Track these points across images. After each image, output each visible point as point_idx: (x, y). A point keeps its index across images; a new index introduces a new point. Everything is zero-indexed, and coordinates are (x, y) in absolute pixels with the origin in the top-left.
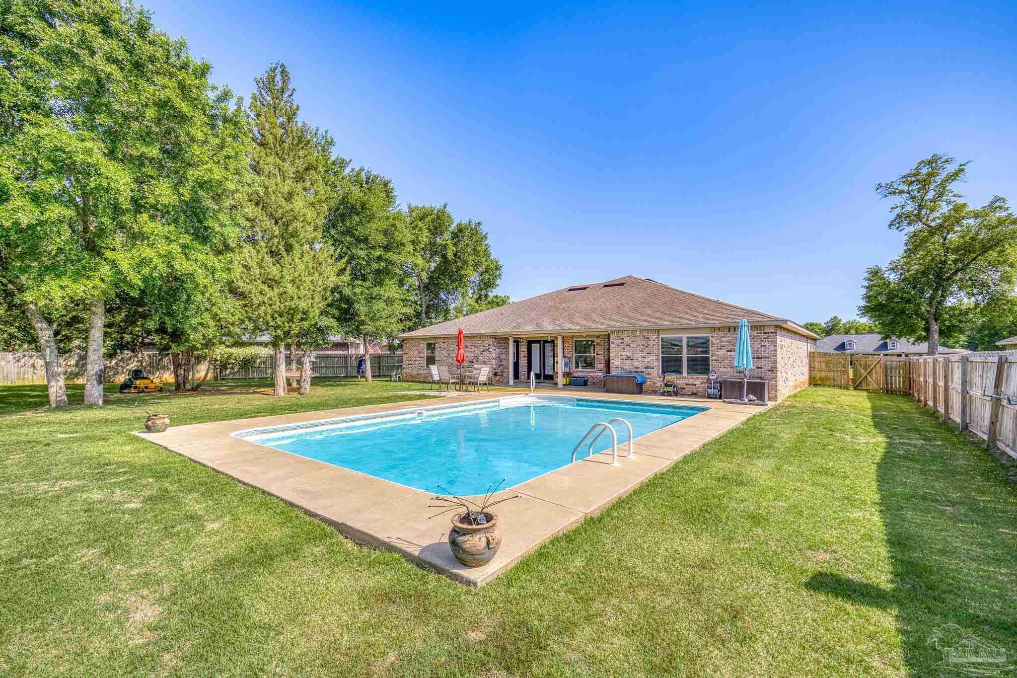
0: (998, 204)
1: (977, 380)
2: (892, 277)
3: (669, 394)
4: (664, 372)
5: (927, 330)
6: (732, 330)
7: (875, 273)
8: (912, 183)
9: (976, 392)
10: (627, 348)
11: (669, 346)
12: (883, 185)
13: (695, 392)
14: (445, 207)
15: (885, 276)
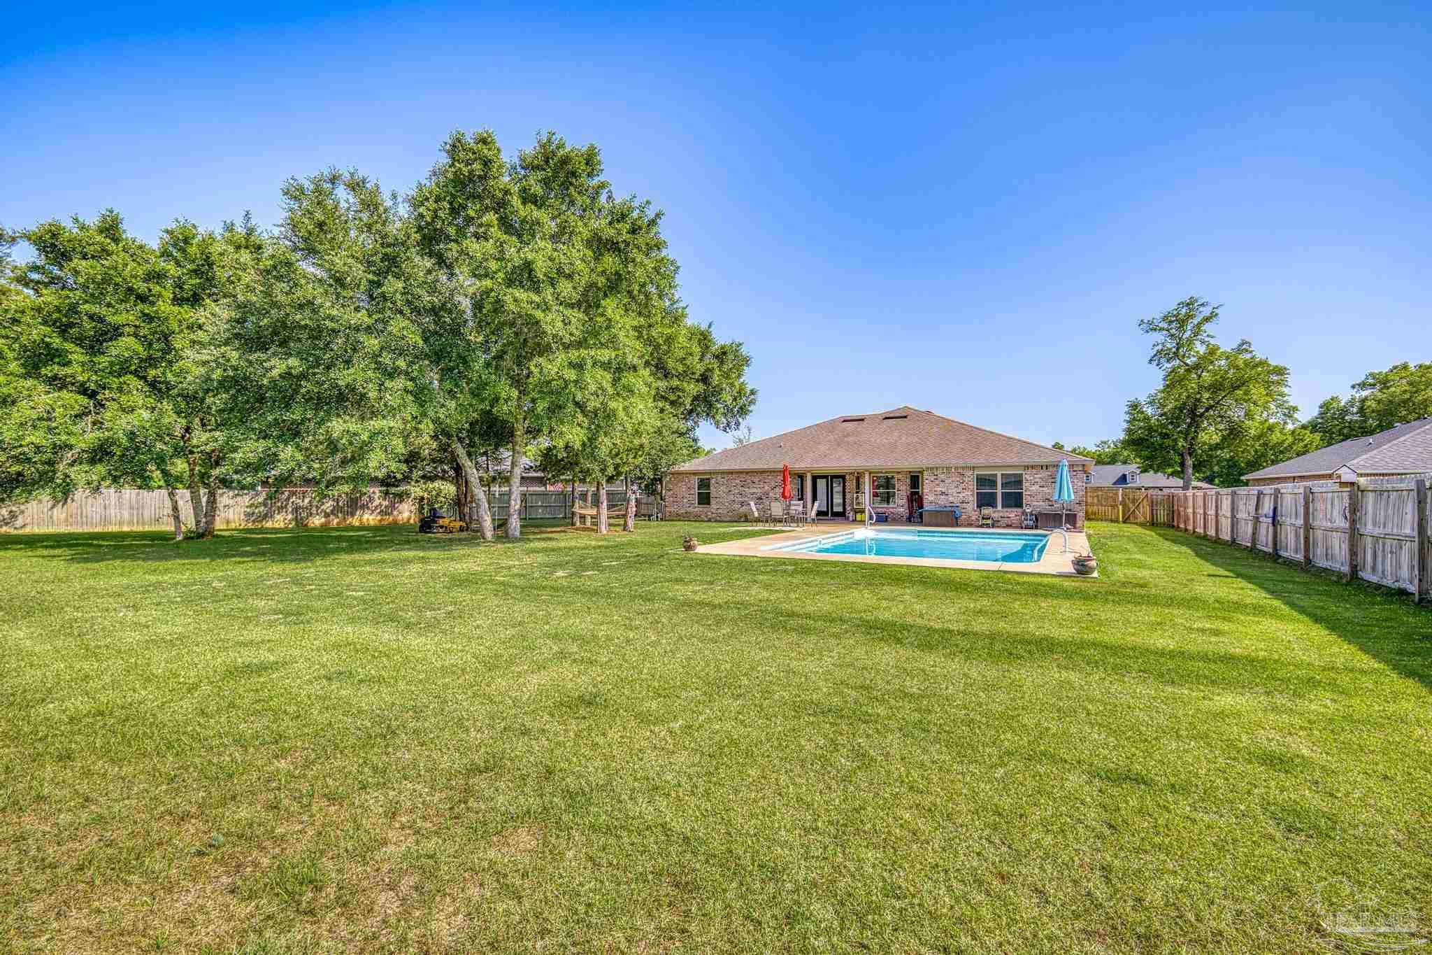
0: (1244, 347)
1: (1242, 507)
2: (1149, 411)
3: (988, 526)
4: (979, 506)
5: (1182, 464)
6: (1044, 468)
7: (1134, 406)
8: (1171, 322)
9: (1242, 515)
10: (942, 484)
11: (983, 481)
12: (1146, 321)
13: (1010, 523)
14: (710, 326)
15: (1144, 409)
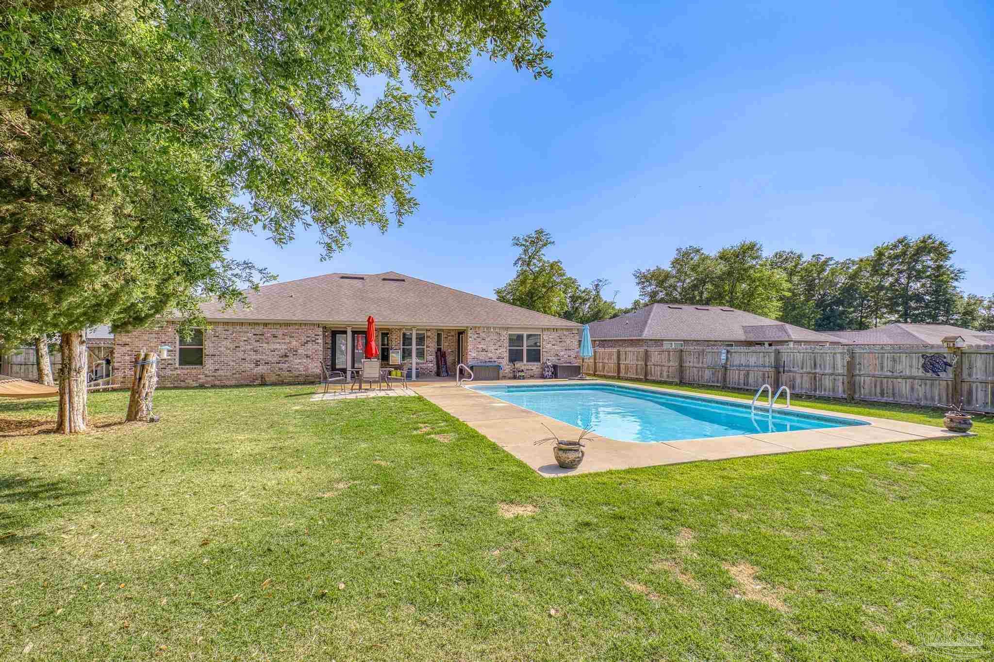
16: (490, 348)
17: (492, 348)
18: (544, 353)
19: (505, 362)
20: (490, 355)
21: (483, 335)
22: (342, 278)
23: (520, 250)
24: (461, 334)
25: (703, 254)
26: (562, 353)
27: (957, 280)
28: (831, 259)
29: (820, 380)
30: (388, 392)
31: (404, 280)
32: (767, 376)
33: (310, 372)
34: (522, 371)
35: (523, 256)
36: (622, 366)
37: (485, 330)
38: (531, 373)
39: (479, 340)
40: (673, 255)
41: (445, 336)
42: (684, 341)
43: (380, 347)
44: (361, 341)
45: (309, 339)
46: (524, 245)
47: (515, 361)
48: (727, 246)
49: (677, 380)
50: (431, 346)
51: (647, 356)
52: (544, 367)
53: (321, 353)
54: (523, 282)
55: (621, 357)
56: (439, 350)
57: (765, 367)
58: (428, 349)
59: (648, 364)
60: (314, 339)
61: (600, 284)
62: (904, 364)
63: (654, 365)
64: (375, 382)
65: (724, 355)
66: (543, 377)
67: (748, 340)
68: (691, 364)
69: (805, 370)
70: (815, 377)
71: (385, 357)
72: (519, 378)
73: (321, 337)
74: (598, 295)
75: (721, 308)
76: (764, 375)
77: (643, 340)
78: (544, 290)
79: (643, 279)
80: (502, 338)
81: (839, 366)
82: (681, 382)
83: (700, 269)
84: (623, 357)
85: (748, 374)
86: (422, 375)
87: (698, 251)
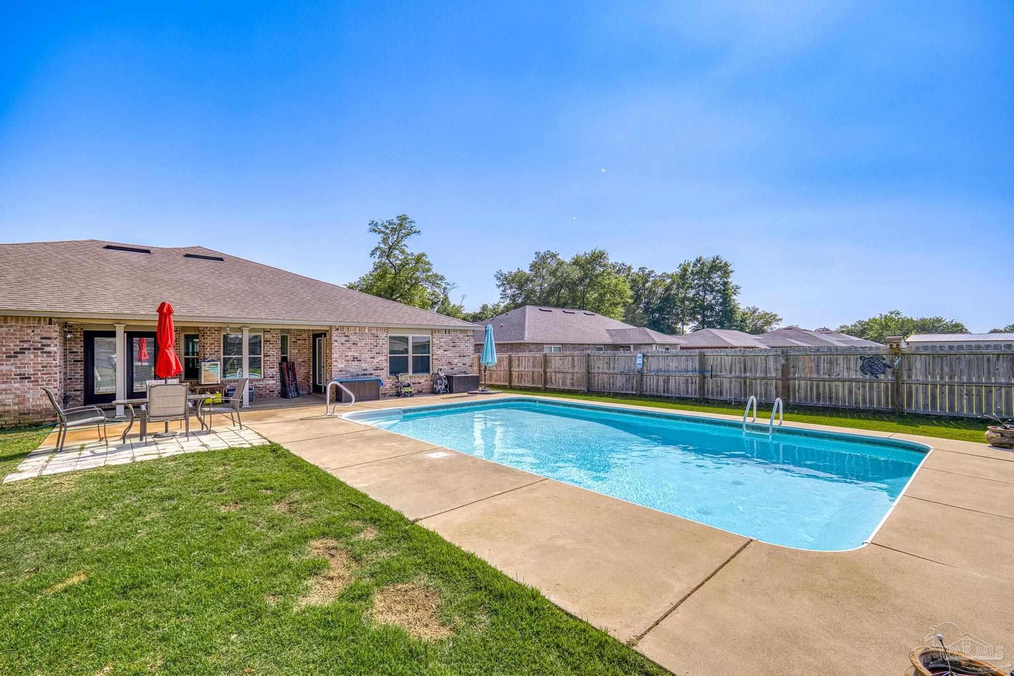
16: (363, 356)
17: (366, 356)
18: (435, 361)
19: (384, 375)
20: (364, 365)
21: (353, 338)
22: (108, 247)
23: (379, 238)
24: (318, 337)
25: (559, 259)
26: (456, 361)
27: (735, 294)
28: (652, 272)
29: (751, 384)
30: (205, 439)
31: (221, 259)
32: (690, 381)
33: (29, 405)
34: (409, 385)
35: (382, 245)
36: (515, 374)
37: (357, 331)
38: (419, 388)
39: (348, 345)
40: (532, 259)
41: (294, 340)
42: (562, 344)
43: (183, 357)
44: (147, 349)
45: (26, 345)
46: (383, 232)
47: (399, 373)
48: (581, 253)
49: (585, 389)
50: (272, 355)
51: (546, 361)
52: (436, 379)
53: (57, 370)
54: (382, 276)
55: (513, 363)
56: (284, 359)
57: (687, 371)
58: (268, 358)
59: (548, 370)
60: (39, 345)
61: (448, 287)
62: (842, 366)
63: (555, 372)
64: (175, 417)
65: (641, 359)
66: (434, 392)
67: (615, 343)
68: (601, 370)
69: (733, 374)
70: (745, 383)
71: (192, 372)
72: (405, 395)
73: (57, 342)
74: (446, 299)
75: (584, 311)
76: (687, 380)
77: (524, 344)
78: (407, 287)
79: (506, 280)
80: (381, 342)
81: (772, 369)
82: (588, 391)
83: (559, 274)
84: (515, 363)
85: (668, 380)
86: (258, 398)
87: (555, 256)
